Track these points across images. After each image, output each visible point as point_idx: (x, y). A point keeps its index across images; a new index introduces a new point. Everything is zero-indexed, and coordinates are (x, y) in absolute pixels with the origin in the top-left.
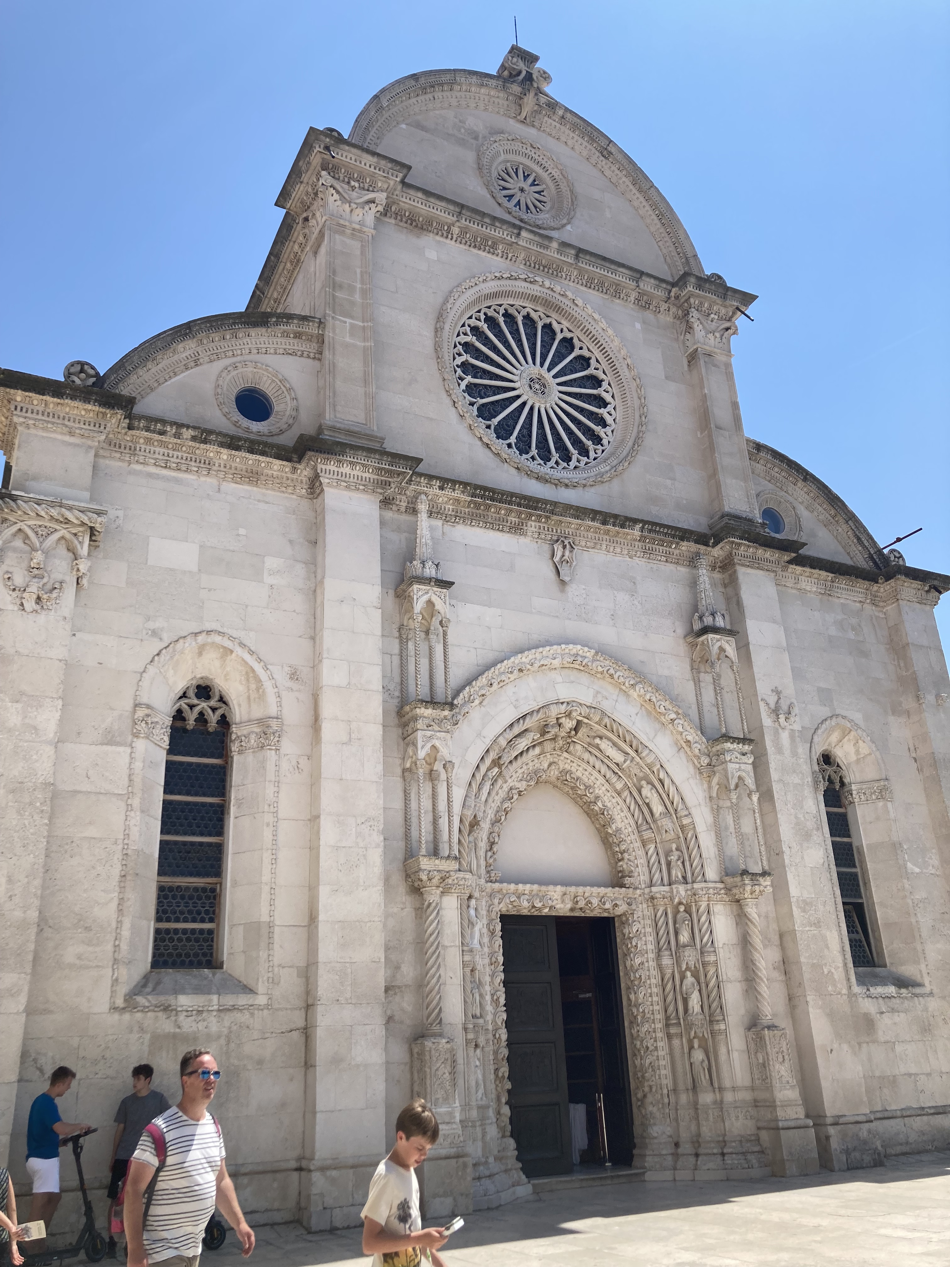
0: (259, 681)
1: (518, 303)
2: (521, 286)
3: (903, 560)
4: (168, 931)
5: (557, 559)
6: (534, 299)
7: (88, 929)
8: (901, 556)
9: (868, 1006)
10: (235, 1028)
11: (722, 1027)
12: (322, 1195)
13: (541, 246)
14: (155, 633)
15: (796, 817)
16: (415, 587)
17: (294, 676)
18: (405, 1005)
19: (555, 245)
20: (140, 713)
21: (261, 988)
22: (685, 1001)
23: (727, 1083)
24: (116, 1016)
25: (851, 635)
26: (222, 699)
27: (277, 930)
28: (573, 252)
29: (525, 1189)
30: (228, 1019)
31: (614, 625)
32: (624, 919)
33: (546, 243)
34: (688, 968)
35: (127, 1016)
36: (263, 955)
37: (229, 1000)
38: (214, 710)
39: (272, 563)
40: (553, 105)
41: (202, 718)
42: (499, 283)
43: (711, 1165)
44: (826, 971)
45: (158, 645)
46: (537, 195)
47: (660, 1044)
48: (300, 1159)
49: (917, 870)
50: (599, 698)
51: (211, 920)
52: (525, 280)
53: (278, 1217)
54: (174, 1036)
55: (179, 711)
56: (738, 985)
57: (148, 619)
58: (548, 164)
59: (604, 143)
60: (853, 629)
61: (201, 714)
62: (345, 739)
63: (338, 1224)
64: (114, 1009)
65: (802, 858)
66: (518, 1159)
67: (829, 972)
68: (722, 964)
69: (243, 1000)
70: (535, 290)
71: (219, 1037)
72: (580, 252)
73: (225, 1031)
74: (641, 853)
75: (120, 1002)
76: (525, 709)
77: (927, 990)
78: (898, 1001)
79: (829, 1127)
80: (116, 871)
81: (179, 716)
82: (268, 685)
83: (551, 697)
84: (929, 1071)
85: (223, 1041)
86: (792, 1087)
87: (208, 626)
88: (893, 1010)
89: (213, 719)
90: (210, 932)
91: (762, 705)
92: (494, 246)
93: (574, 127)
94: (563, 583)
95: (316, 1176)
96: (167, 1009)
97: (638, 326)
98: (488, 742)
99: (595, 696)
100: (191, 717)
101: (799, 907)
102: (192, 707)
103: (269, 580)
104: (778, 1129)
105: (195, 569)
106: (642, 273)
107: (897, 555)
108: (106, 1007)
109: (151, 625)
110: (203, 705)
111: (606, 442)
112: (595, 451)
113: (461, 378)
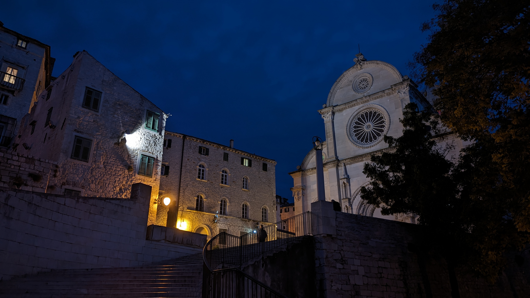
1: (363, 111)
2: (362, 109)
6: (366, 109)
13: (362, 100)
19: (364, 98)
28: (368, 97)
33: (362, 99)
42: (357, 111)
52: (362, 107)
57: (312, 197)
70: (365, 107)
72: (369, 96)
92: (355, 105)
97: (389, 99)
106: (384, 91)
111: (384, 131)
112: (382, 134)
113: (354, 134)
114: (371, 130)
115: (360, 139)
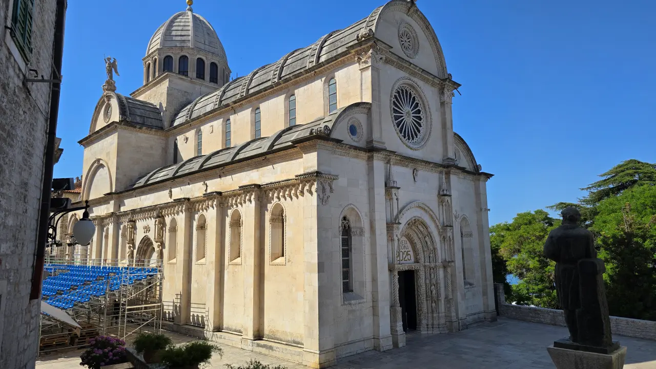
0: (359, 216)
1: (406, 86)
2: (406, 81)
5: (414, 174)
6: (409, 85)
7: (336, 286)
9: (465, 291)
10: (361, 307)
11: (440, 298)
12: (382, 344)
13: (414, 68)
14: (341, 205)
16: (393, 189)
17: (366, 216)
19: (418, 68)
20: (340, 229)
22: (431, 292)
23: (440, 311)
26: (348, 221)
27: (367, 283)
31: (424, 193)
32: (417, 271)
33: (416, 68)
34: (433, 284)
35: (344, 307)
36: (365, 288)
37: (360, 301)
38: (347, 223)
39: (361, 182)
40: (417, 10)
41: (346, 226)
42: (403, 81)
45: (342, 209)
46: (409, 43)
47: (425, 302)
48: (374, 336)
51: (348, 279)
52: (408, 79)
53: (371, 349)
54: (351, 310)
56: (444, 288)
57: (340, 202)
58: (413, 32)
59: (427, 24)
60: (469, 188)
68: (440, 283)
69: (362, 301)
72: (423, 71)
74: (422, 254)
75: (342, 304)
76: (408, 219)
77: (475, 285)
78: (470, 289)
79: (460, 321)
80: (339, 272)
82: (361, 218)
83: (413, 215)
84: (474, 304)
86: (454, 313)
87: (350, 202)
88: (470, 292)
90: (348, 282)
91: (453, 215)
92: (403, 68)
93: (421, 18)
94: (415, 181)
95: (381, 340)
96: (350, 304)
97: (431, 93)
99: (421, 214)
100: (344, 226)
101: (457, 269)
102: (343, 223)
103: (360, 187)
104: (452, 322)
105: (347, 186)
108: (340, 305)
110: (345, 222)
111: (421, 132)
112: (419, 135)
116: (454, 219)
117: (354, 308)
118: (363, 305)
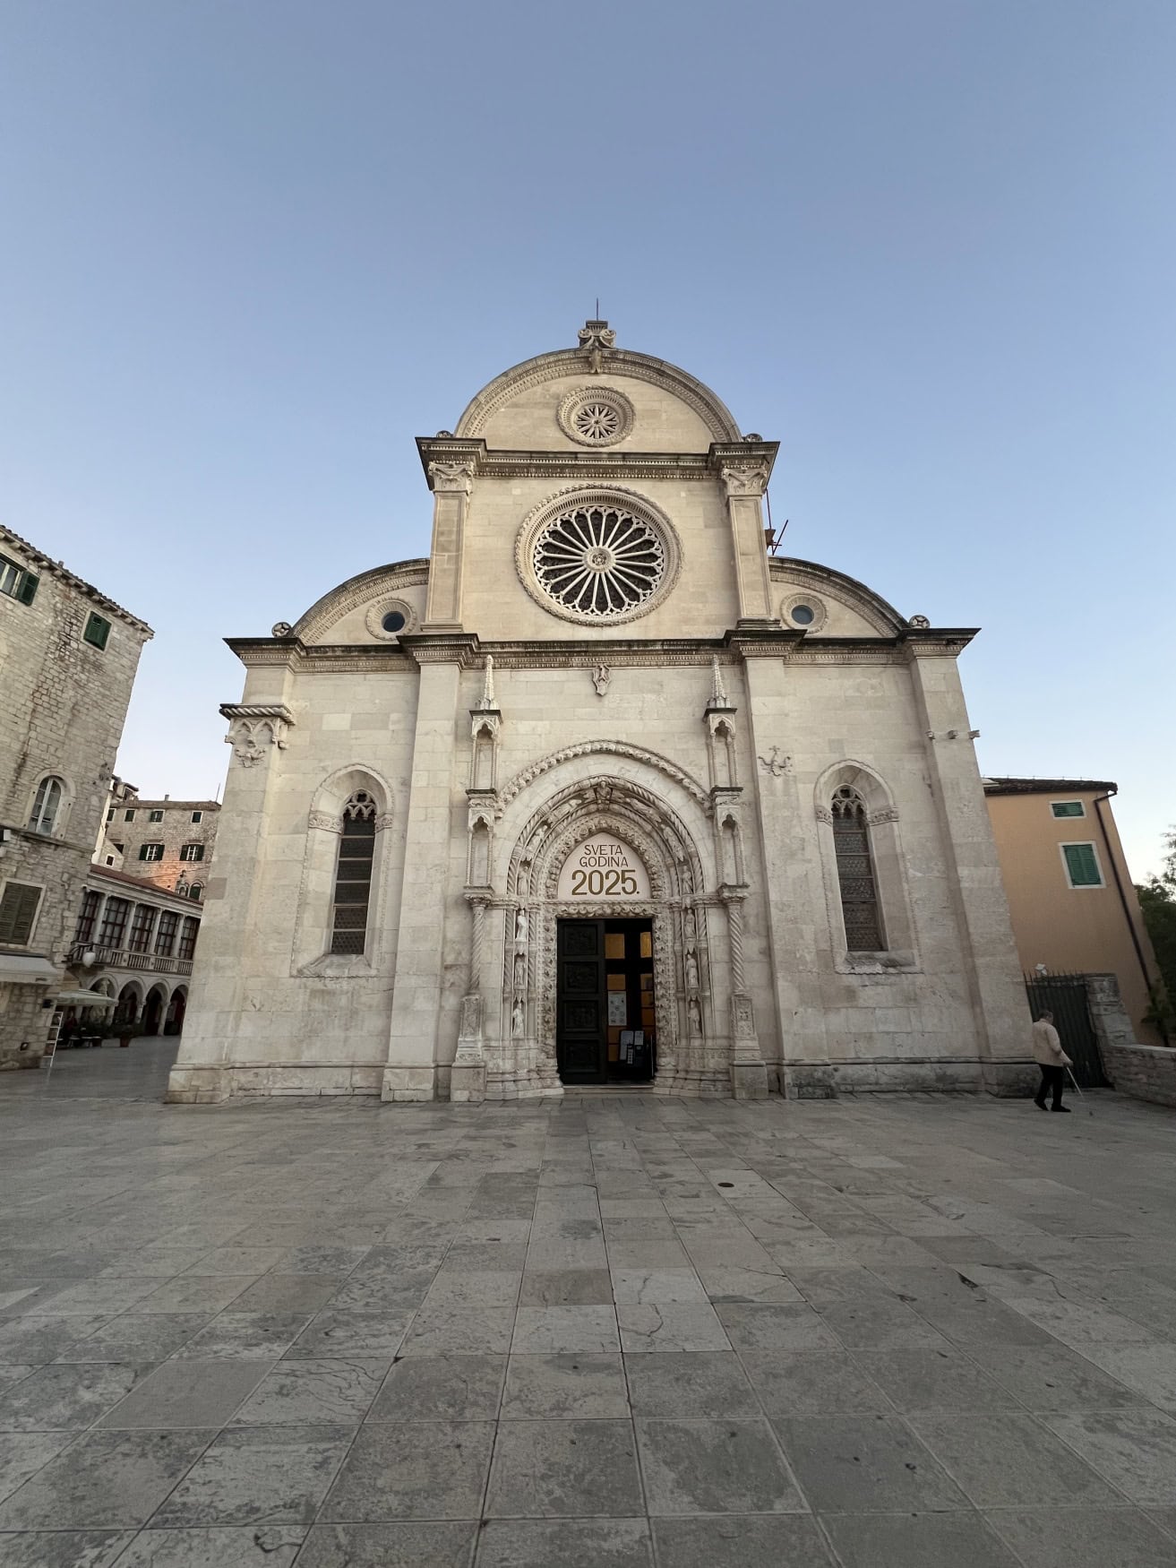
0: (382, 788)
1: (585, 505)
2: (584, 494)
3: (928, 622)
4: (340, 933)
5: (595, 680)
6: (600, 499)
7: (280, 934)
8: (926, 620)
9: (853, 981)
10: (357, 987)
11: (708, 994)
12: (389, 1082)
13: (595, 461)
14: (324, 769)
15: (782, 841)
16: (476, 716)
18: (462, 976)
20: (312, 816)
21: (374, 965)
22: (687, 975)
23: (709, 1033)
24: (292, 979)
25: (870, 693)
26: (372, 801)
27: (383, 932)
28: (620, 457)
29: (557, 1090)
30: (353, 982)
31: (641, 719)
34: (689, 953)
35: (298, 980)
37: (355, 972)
38: (367, 807)
39: (394, 716)
40: (614, 353)
41: (360, 813)
42: (565, 496)
43: (691, 1087)
44: (798, 956)
45: (325, 776)
46: (609, 423)
47: (672, 1004)
49: (919, 875)
50: (623, 771)
52: (587, 488)
53: (374, 1091)
54: (323, 991)
55: (348, 810)
56: (725, 965)
57: (320, 761)
59: (657, 365)
60: (873, 687)
61: (360, 810)
62: (423, 818)
63: (397, 1099)
64: (292, 976)
65: (785, 871)
66: (558, 1071)
67: (801, 956)
68: (712, 950)
69: (362, 973)
70: (598, 492)
71: (347, 993)
73: (351, 989)
74: (665, 874)
75: (295, 973)
76: (563, 786)
77: (917, 968)
78: (883, 977)
79: (785, 1068)
80: (296, 903)
81: (347, 814)
82: (387, 791)
83: (585, 775)
84: (909, 1030)
85: (349, 994)
86: (753, 1039)
87: (353, 761)
88: (877, 984)
89: (366, 813)
91: (759, 761)
92: (562, 472)
93: (633, 363)
94: (599, 695)
95: (386, 1071)
97: (683, 494)
98: (534, 810)
99: (620, 771)
100: (353, 815)
101: (777, 908)
102: (354, 807)
103: (391, 727)
105: (347, 727)
106: (679, 455)
107: (920, 619)
108: (287, 975)
109: (322, 765)
110: (360, 805)
111: (653, 586)
112: (644, 595)
113: (539, 569)
114: (607, 571)
115: (564, 592)
116: (762, 772)
117: (331, 985)
118: (362, 982)
